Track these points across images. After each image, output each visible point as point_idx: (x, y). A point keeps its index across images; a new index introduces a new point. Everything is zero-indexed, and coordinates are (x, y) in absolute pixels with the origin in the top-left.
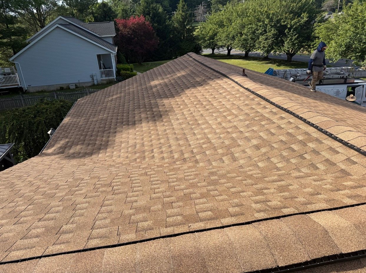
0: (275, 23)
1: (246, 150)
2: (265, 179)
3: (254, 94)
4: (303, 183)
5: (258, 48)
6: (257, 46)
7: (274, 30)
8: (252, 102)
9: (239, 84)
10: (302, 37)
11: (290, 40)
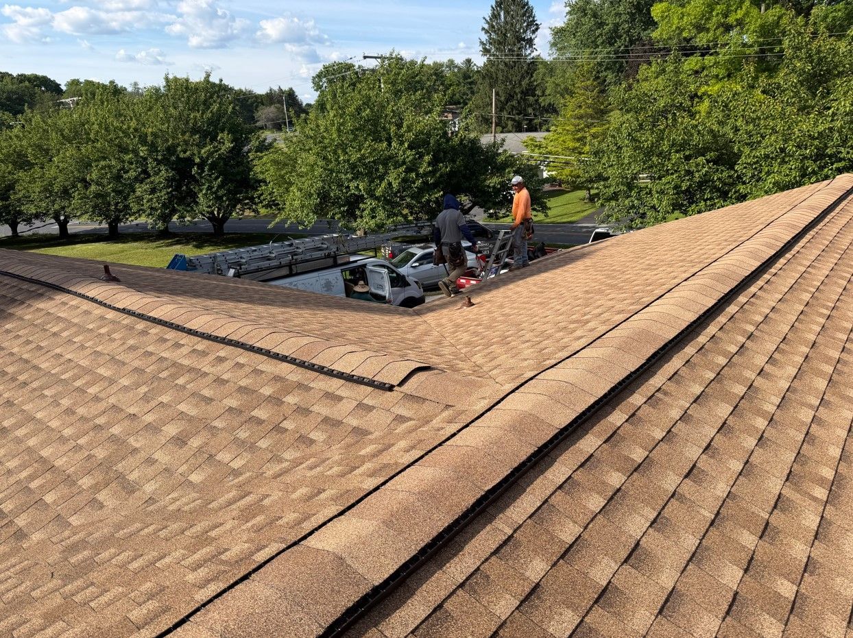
0: (165, 155)
1: (156, 456)
2: (211, 506)
3: (144, 319)
4: (289, 482)
5: (139, 211)
6: (135, 208)
7: (167, 170)
8: (145, 338)
9: (101, 303)
10: (231, 181)
11: (207, 190)
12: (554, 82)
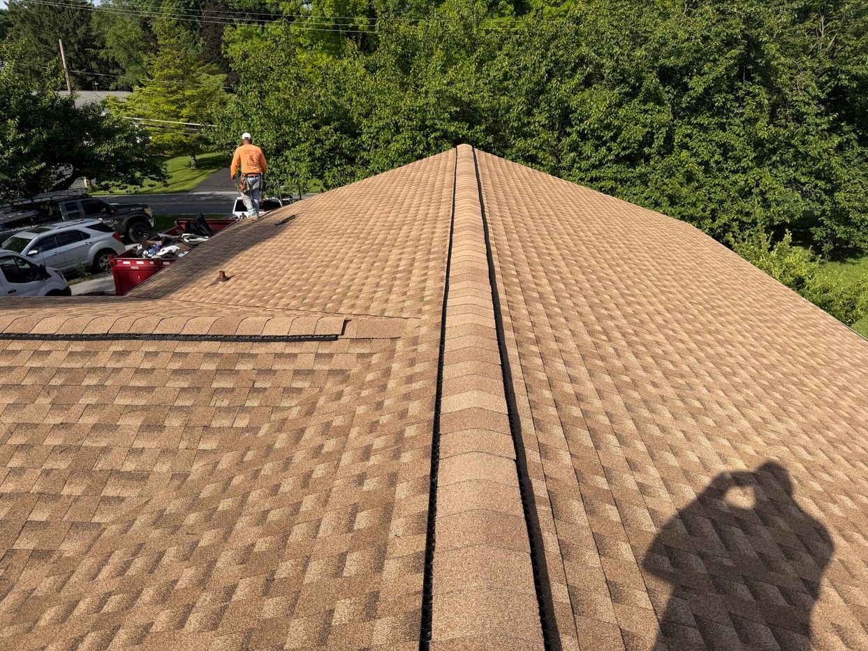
12: (115, 34)
